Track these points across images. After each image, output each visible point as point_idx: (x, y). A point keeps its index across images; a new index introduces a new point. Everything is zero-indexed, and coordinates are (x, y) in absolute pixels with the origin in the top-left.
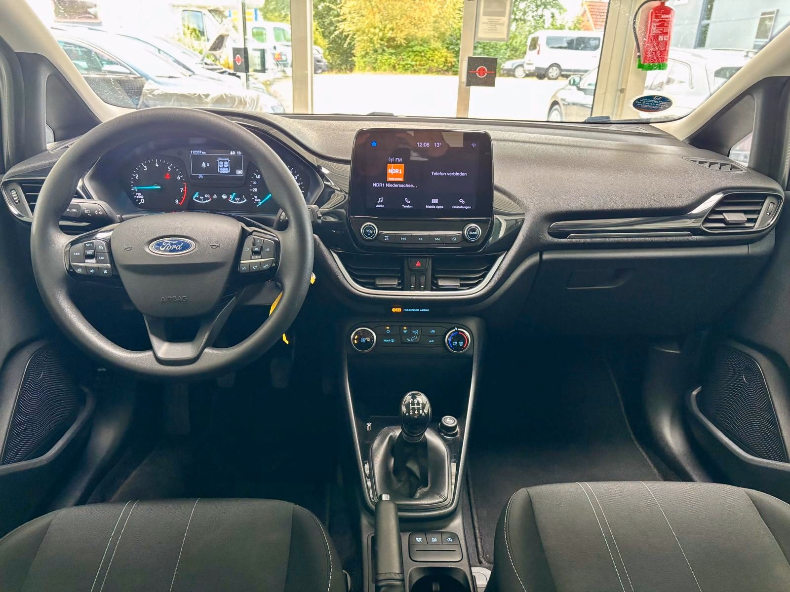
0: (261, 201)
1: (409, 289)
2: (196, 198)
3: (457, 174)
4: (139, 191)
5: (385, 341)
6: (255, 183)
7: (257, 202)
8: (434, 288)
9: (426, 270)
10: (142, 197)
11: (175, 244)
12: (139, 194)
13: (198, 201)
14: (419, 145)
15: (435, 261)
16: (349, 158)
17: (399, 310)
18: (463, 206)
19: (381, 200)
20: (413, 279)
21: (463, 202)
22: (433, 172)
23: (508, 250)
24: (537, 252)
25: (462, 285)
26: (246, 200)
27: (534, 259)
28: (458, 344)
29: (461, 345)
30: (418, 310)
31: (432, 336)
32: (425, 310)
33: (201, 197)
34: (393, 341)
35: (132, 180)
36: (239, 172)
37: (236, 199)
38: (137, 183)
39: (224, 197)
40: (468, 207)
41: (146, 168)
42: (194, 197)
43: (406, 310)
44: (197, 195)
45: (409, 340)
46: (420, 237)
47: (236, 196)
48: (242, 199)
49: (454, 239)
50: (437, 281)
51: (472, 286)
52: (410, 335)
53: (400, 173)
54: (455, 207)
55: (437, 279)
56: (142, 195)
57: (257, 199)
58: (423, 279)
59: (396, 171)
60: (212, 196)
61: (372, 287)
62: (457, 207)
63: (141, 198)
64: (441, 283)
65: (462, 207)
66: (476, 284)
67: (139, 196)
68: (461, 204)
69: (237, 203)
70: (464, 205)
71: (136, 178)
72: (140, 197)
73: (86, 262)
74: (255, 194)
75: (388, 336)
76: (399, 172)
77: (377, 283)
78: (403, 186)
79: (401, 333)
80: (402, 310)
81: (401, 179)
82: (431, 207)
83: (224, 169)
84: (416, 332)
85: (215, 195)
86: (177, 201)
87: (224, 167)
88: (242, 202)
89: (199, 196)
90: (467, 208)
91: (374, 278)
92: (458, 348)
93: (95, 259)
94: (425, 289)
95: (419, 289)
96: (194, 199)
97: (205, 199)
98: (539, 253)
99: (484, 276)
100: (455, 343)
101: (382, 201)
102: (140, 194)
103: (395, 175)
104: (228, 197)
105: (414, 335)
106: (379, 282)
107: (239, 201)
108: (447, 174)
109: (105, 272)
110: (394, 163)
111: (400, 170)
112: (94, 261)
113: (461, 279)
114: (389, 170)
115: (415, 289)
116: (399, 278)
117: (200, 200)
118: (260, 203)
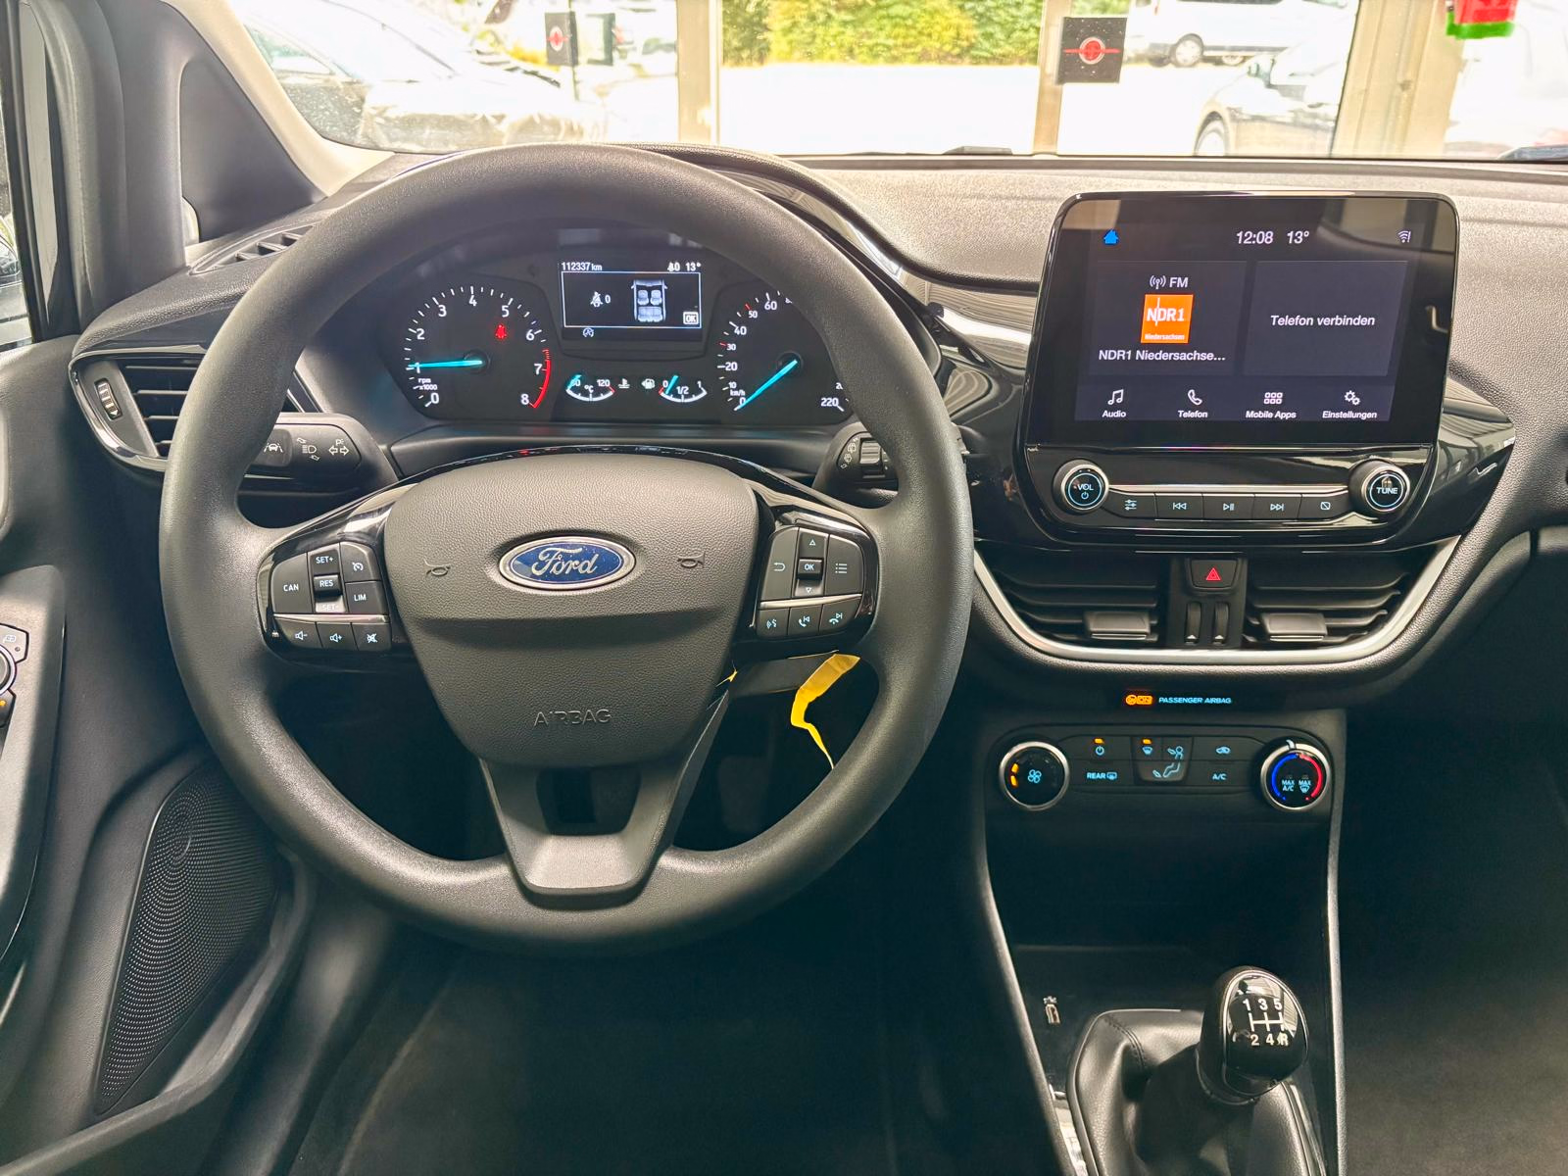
0: (747, 397)
1: (1182, 645)
2: (575, 389)
3: (1345, 321)
4: (425, 373)
5: (1091, 776)
6: (732, 347)
7: (736, 399)
8: (1251, 639)
9: (1233, 592)
10: (434, 387)
11: (575, 557)
12: (424, 381)
13: (579, 397)
14: (1244, 238)
15: (1256, 566)
16: (1036, 276)
17: (1147, 700)
18: (1354, 411)
19: (1118, 396)
20: (1195, 616)
21: (1356, 401)
22: (1275, 317)
23: (1464, 530)
24: (1524, 531)
25: (1333, 631)
26: (704, 393)
27: (1517, 550)
28: (1297, 787)
29: (1304, 791)
30: (1200, 700)
31: (1221, 763)
32: (1218, 701)
33: (586, 387)
34: (1112, 778)
35: (409, 345)
36: (691, 318)
37: (680, 390)
38: (421, 352)
39: (649, 384)
40: (1370, 415)
41: (444, 309)
42: (569, 387)
43: (1165, 700)
44: (576, 381)
45: (1157, 774)
46: (1229, 500)
47: (679, 383)
48: (695, 391)
49: (1326, 506)
50: (1260, 619)
51: (1355, 634)
52: (1162, 760)
53: (1181, 319)
54: (1330, 416)
55: (1258, 614)
56: (433, 383)
57: (737, 389)
58: (1223, 616)
59: (1170, 314)
60: (615, 385)
61: (1074, 638)
62: (1337, 415)
63: (430, 392)
64: (1275, 627)
65: (1350, 415)
66: (1372, 628)
67: (426, 384)
68: (1349, 407)
69: (683, 400)
70: (1355, 409)
71: (419, 337)
72: (427, 387)
73: (317, 610)
74: (731, 376)
75: (1101, 764)
76: (1177, 316)
77: (1093, 629)
78: (1185, 357)
79: (1136, 757)
80: (1155, 699)
81: (1181, 338)
82: (1260, 415)
83: (650, 310)
84: (1178, 752)
85: (624, 381)
86: (525, 399)
87: (650, 304)
88: (695, 398)
89: (583, 383)
90: (1365, 416)
91: (1080, 612)
92: (1296, 797)
93: (341, 599)
94: (1226, 645)
95: (1210, 645)
96: (569, 391)
97: (598, 391)
98: (1527, 535)
99: (1392, 606)
100: (1288, 785)
101: (1120, 400)
102: (429, 381)
103: (1165, 327)
104: (658, 386)
105: (1172, 759)
106: (1097, 626)
107: (686, 397)
108: (1316, 322)
109: (372, 638)
110: (1165, 290)
111: (1181, 311)
112: (338, 606)
113: (1328, 614)
114: (1150, 311)
115: (1198, 644)
116: (1151, 613)
117: (586, 393)
118: (743, 402)
